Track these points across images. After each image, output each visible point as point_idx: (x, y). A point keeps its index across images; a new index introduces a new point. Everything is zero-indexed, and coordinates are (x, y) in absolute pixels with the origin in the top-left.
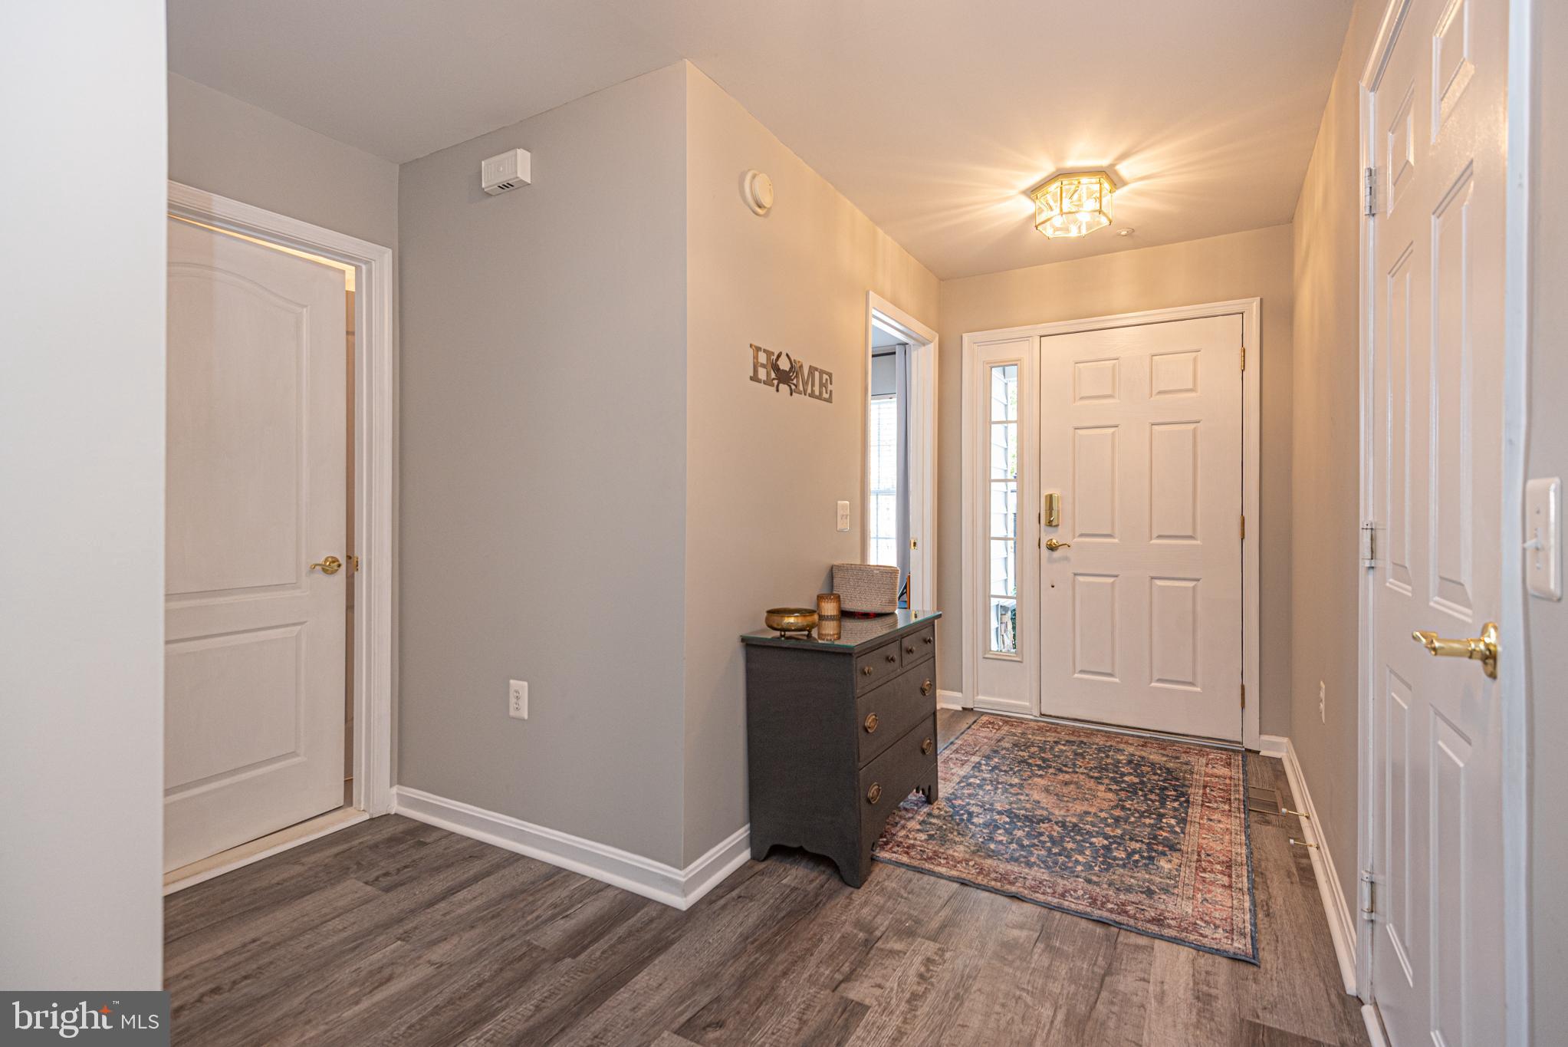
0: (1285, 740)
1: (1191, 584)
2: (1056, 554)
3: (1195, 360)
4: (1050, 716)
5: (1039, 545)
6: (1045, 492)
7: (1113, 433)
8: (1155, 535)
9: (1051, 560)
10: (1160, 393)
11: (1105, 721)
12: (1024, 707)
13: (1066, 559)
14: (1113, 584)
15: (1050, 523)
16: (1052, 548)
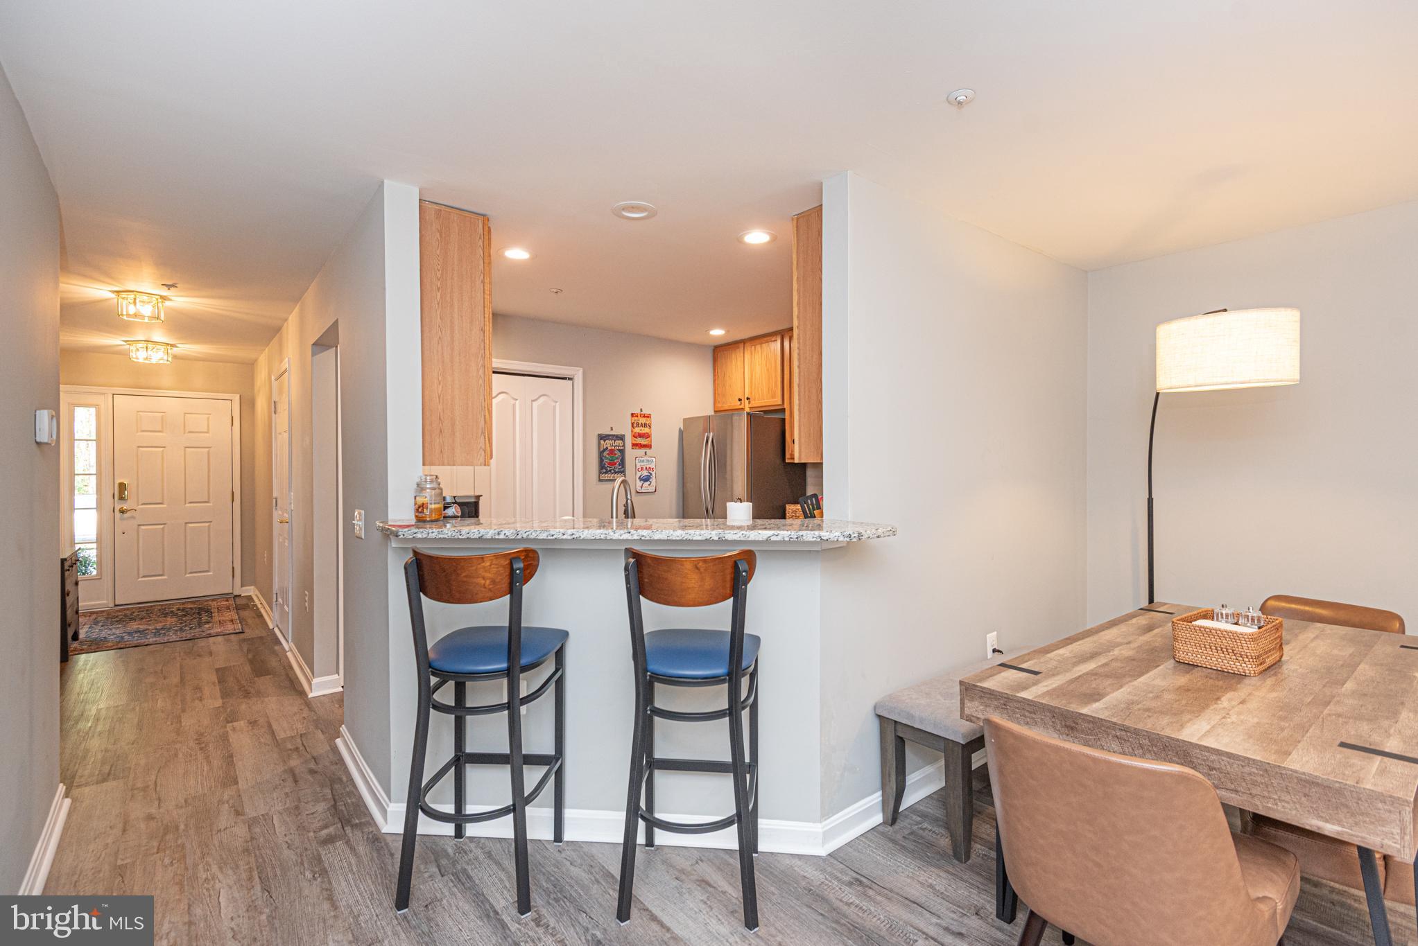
0: (252, 587)
1: (207, 524)
2: (126, 515)
3: (208, 418)
4: (122, 605)
5: (114, 511)
6: (118, 481)
7: (163, 451)
8: (187, 502)
9: (122, 519)
10: (190, 432)
11: (158, 600)
12: (104, 604)
13: (133, 517)
14: (163, 528)
15: (121, 498)
16: (122, 512)
